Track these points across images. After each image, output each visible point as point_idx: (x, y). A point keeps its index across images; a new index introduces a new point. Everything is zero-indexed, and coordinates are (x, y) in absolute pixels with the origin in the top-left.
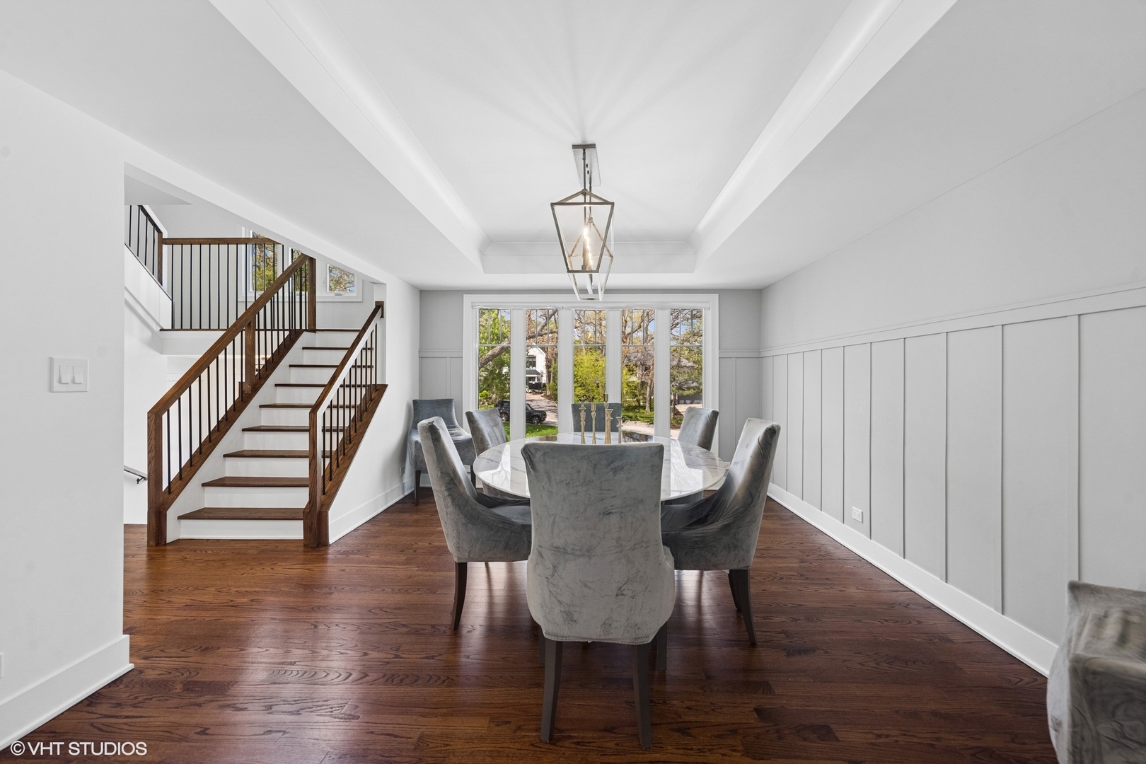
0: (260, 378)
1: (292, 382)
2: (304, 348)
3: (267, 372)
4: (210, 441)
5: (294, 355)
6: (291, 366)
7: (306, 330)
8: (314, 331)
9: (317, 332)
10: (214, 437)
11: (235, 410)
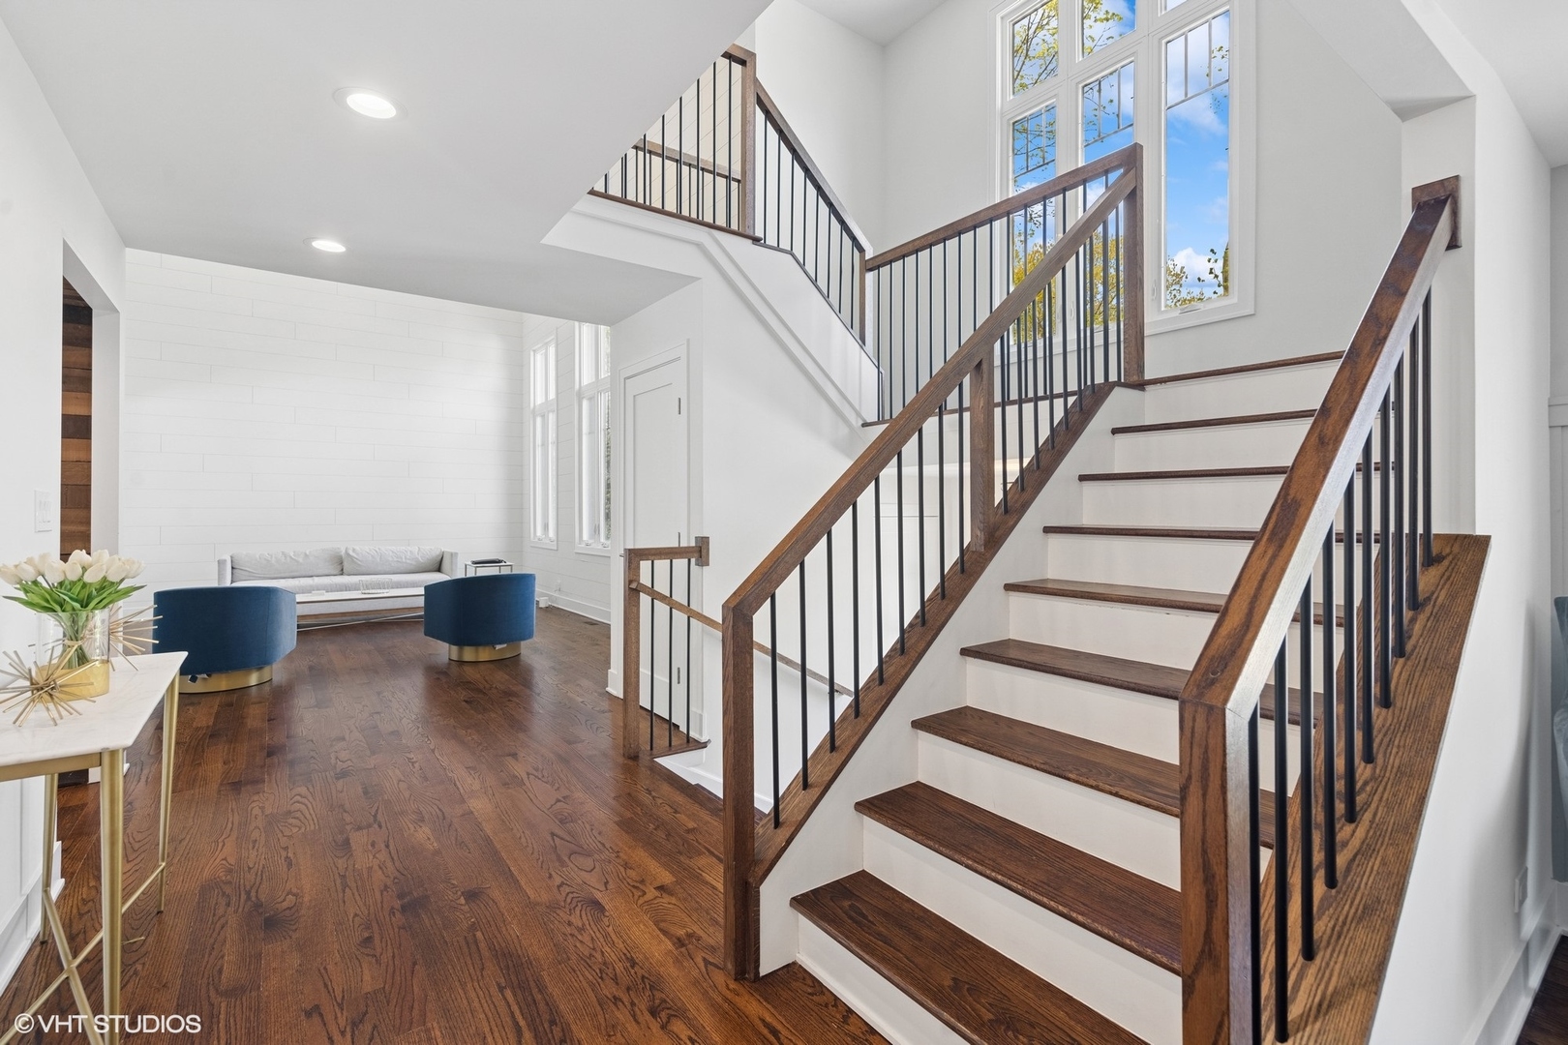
0: (1006, 511)
1: (1087, 521)
2: (1115, 431)
3: (1026, 495)
4: (881, 681)
5: (1092, 448)
6: (1083, 478)
7: (1118, 383)
8: (1141, 385)
9: (1148, 388)
10: (892, 669)
11: (943, 596)
